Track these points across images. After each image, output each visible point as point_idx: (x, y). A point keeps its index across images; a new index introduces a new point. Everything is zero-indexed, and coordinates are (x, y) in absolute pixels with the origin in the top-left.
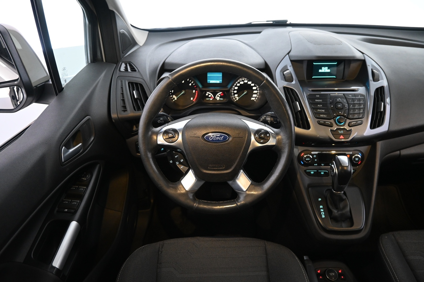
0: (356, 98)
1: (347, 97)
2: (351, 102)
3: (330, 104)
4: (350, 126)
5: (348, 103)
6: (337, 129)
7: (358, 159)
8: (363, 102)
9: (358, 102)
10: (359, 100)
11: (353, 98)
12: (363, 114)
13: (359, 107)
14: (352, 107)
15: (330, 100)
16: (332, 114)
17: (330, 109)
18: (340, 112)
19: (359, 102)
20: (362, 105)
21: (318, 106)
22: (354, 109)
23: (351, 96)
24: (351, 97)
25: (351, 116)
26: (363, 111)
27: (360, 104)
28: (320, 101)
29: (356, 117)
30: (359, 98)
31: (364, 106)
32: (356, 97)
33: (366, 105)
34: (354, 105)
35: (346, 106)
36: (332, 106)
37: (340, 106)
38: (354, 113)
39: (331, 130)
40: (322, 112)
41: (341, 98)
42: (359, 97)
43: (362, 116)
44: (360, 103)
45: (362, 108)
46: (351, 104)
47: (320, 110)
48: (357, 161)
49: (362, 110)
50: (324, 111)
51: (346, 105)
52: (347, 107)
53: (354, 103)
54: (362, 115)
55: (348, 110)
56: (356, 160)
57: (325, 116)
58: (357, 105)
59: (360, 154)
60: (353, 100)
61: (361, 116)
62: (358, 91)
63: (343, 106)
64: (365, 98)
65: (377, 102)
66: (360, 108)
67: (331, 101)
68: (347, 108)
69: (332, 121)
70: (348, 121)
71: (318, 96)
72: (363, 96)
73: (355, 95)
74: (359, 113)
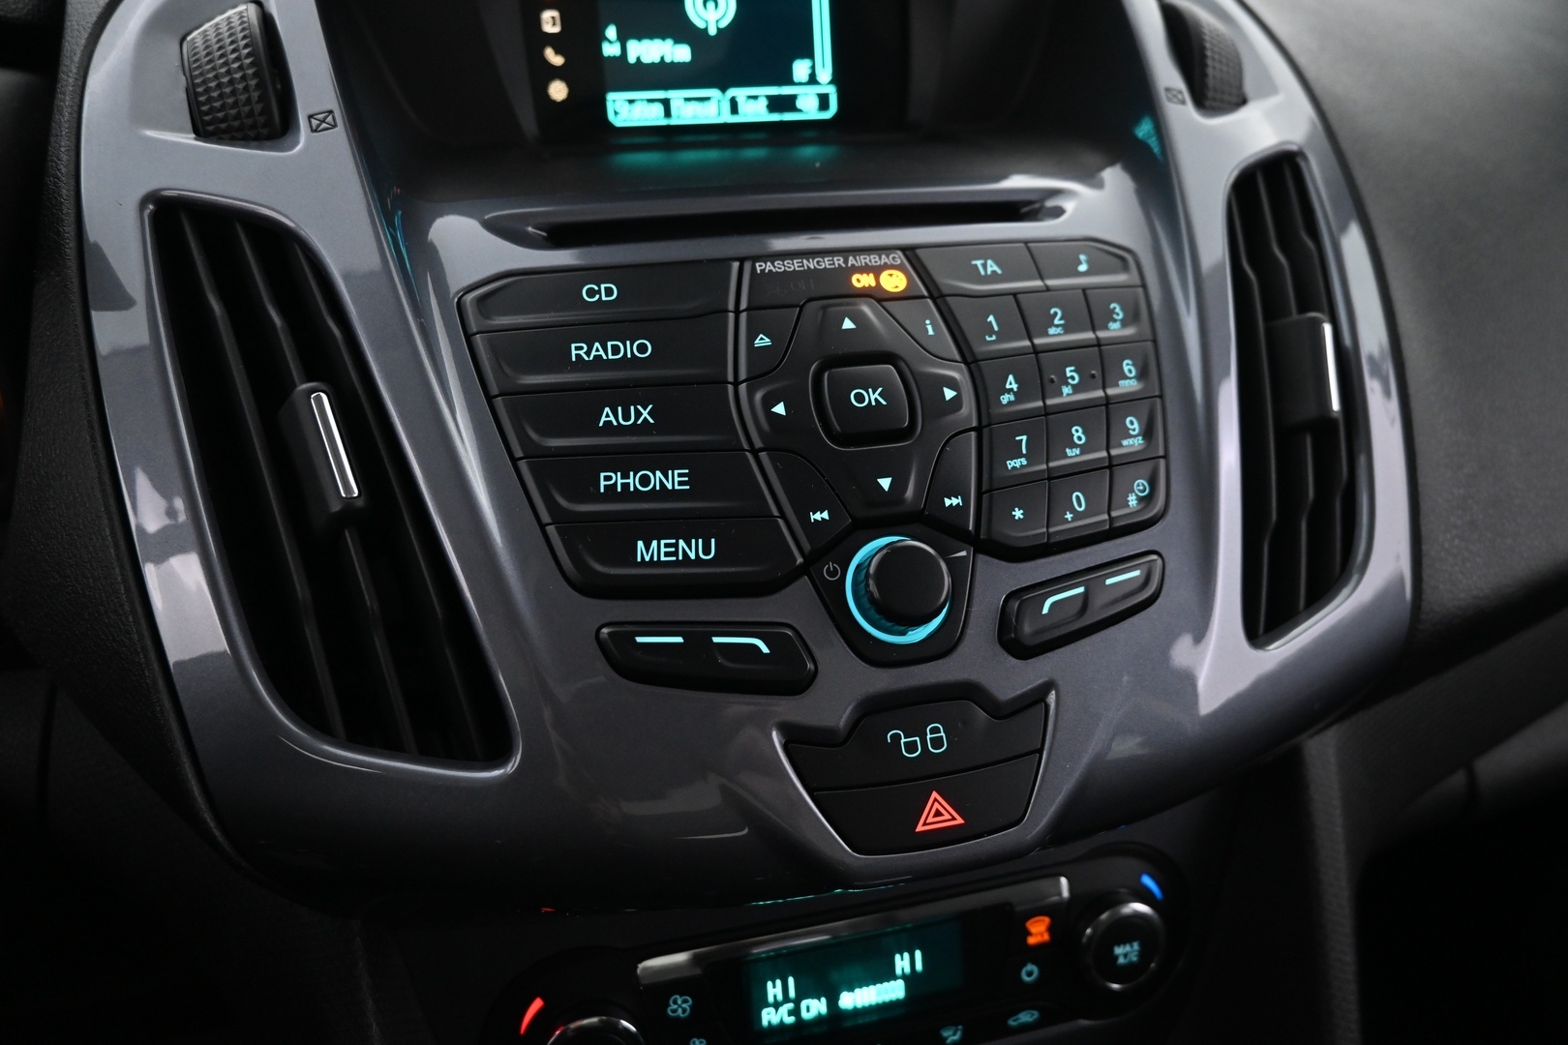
0: (1048, 289)
1: (948, 282)
2: (1002, 336)
3: (754, 380)
4: (1022, 650)
5: (969, 359)
6: (876, 710)
7: (1136, 946)
8: (1130, 331)
9: (1082, 330)
10: (1088, 309)
11: (1015, 294)
12: (1148, 467)
13: (1100, 393)
14: (1020, 396)
15: (751, 338)
16: (783, 516)
17: (755, 452)
18: (885, 483)
19: (1089, 335)
20: (1128, 366)
21: (607, 416)
22: (1049, 426)
23: (992, 267)
24: (994, 278)
25: (1018, 514)
26: (1148, 433)
27: (1100, 361)
28: (629, 349)
29: (1077, 516)
30: (1084, 290)
31: (1142, 375)
32: (1050, 283)
33: (1168, 367)
34: (1040, 371)
35: (949, 394)
36: (780, 409)
37: (873, 396)
38: (1052, 476)
39: (798, 739)
40: (663, 493)
41: (879, 301)
42: (1084, 274)
43: (1146, 501)
44: (1099, 343)
45: (1129, 401)
46: (1008, 361)
47: (633, 481)
48: (1131, 966)
49: (1133, 425)
50: (674, 480)
51: (952, 384)
52: (956, 400)
53: (1036, 351)
54: (1141, 485)
55: (973, 434)
56: (1121, 960)
57: (693, 550)
58: (1069, 371)
59: (1147, 881)
60: (1024, 314)
61: (1132, 501)
62: (1059, 212)
63: (921, 390)
64: (1144, 286)
65: (1269, 316)
66: (1108, 402)
67: (762, 341)
68: (968, 410)
69: (795, 606)
70: (996, 580)
71: (606, 292)
72: (1125, 268)
73: (1034, 258)
74: (1111, 465)
